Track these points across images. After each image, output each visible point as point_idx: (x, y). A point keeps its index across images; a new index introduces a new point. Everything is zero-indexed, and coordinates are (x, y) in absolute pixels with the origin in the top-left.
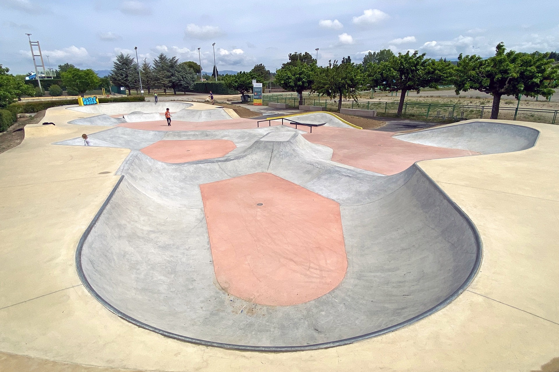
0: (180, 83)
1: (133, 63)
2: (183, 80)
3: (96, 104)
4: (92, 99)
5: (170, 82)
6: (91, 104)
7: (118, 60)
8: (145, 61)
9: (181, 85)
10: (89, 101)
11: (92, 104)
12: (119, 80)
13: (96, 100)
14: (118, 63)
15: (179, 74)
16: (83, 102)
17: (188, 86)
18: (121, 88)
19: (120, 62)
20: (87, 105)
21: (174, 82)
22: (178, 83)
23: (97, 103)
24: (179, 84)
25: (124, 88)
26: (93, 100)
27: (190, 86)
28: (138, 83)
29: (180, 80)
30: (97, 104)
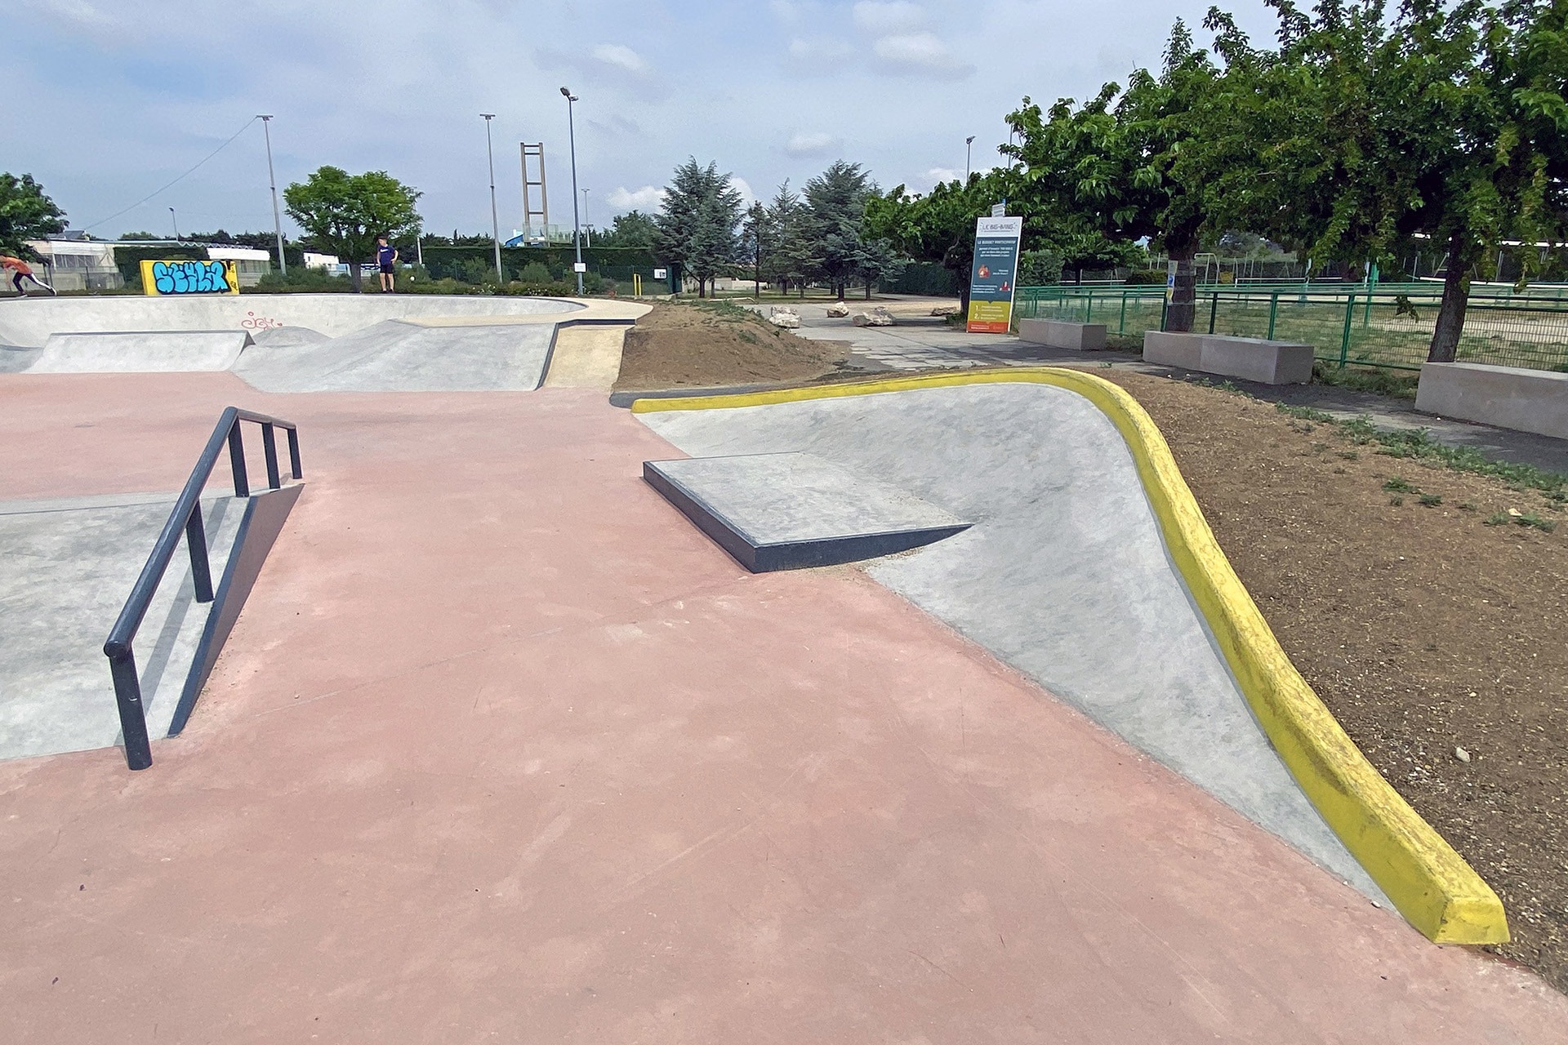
0: (852, 255)
1: (725, 192)
2: (861, 244)
3: (223, 291)
4: (206, 272)
5: (821, 251)
6: (197, 292)
7: (679, 183)
8: (784, 190)
9: (854, 263)
10: (186, 277)
11: (203, 292)
12: (669, 248)
13: (223, 276)
14: (676, 189)
15: (851, 222)
16: (157, 281)
17: (876, 268)
18: (656, 271)
19: (682, 188)
20: (173, 292)
21: (832, 255)
22: (846, 256)
23: (229, 290)
24: (847, 260)
25: (664, 271)
26: (208, 276)
27: (885, 268)
28: (716, 255)
29: (852, 247)
30: (226, 293)
